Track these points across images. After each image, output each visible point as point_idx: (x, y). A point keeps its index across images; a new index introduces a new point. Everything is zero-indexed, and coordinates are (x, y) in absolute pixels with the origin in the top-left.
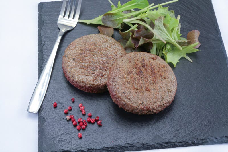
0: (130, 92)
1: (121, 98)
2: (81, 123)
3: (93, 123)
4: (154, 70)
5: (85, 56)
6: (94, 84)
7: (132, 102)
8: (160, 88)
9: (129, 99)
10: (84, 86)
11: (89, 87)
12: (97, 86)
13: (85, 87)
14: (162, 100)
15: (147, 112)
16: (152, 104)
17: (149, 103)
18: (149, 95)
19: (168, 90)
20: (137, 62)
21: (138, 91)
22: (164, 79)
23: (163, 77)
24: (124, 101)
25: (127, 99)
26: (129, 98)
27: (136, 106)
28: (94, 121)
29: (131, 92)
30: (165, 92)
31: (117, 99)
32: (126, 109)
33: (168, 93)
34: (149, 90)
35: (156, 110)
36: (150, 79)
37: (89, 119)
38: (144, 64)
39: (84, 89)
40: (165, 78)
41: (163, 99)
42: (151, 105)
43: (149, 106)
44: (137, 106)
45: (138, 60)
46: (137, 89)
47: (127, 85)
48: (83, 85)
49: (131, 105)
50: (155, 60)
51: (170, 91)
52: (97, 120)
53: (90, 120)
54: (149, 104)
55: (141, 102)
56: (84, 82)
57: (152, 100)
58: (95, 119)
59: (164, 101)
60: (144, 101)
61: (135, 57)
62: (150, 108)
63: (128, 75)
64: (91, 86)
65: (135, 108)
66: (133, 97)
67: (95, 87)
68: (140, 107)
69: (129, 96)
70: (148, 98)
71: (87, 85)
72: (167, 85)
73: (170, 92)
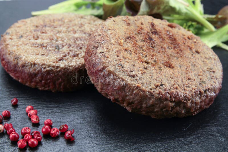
0: (134, 65)
1: (114, 74)
2: (27, 135)
3: (55, 138)
4: (175, 39)
5: (43, 33)
6: (58, 67)
7: (140, 82)
8: (192, 65)
9: (133, 76)
10: (38, 71)
11: (48, 72)
12: (64, 69)
13: (39, 76)
14: (200, 84)
15: (173, 104)
16: (183, 89)
17: (175, 86)
18: (173, 74)
19: (208, 70)
20: (142, 26)
21: (150, 65)
22: (197, 54)
23: (194, 50)
24: (123, 80)
25: (129, 75)
26: (132, 74)
27: (149, 90)
28: (57, 131)
29: (136, 65)
30: (204, 71)
31: (108, 79)
32: (127, 98)
33: (210, 75)
34: (171, 66)
35: (192, 102)
36: (170, 51)
37: (47, 129)
38: (155, 29)
39: (37, 79)
40: (198, 52)
41: (202, 82)
42: (180, 90)
43: (177, 92)
44: (151, 89)
45: (142, 24)
46: (147, 63)
47: (127, 55)
48: (35, 70)
49: (138, 87)
50: (173, 28)
51: (213, 70)
52: (63, 132)
53: (49, 130)
54: (177, 88)
55: (160, 84)
56: (38, 64)
57: (180, 82)
58: (60, 130)
59: (204, 85)
60: (165, 81)
61: (136, 20)
62: (178, 94)
63: (125, 41)
64: (52, 70)
65: (147, 94)
66: (140, 73)
67: (60, 71)
68: (157, 91)
69: (132, 72)
70: (172, 78)
71: (45, 68)
72: (203, 62)
73: (214, 72)
